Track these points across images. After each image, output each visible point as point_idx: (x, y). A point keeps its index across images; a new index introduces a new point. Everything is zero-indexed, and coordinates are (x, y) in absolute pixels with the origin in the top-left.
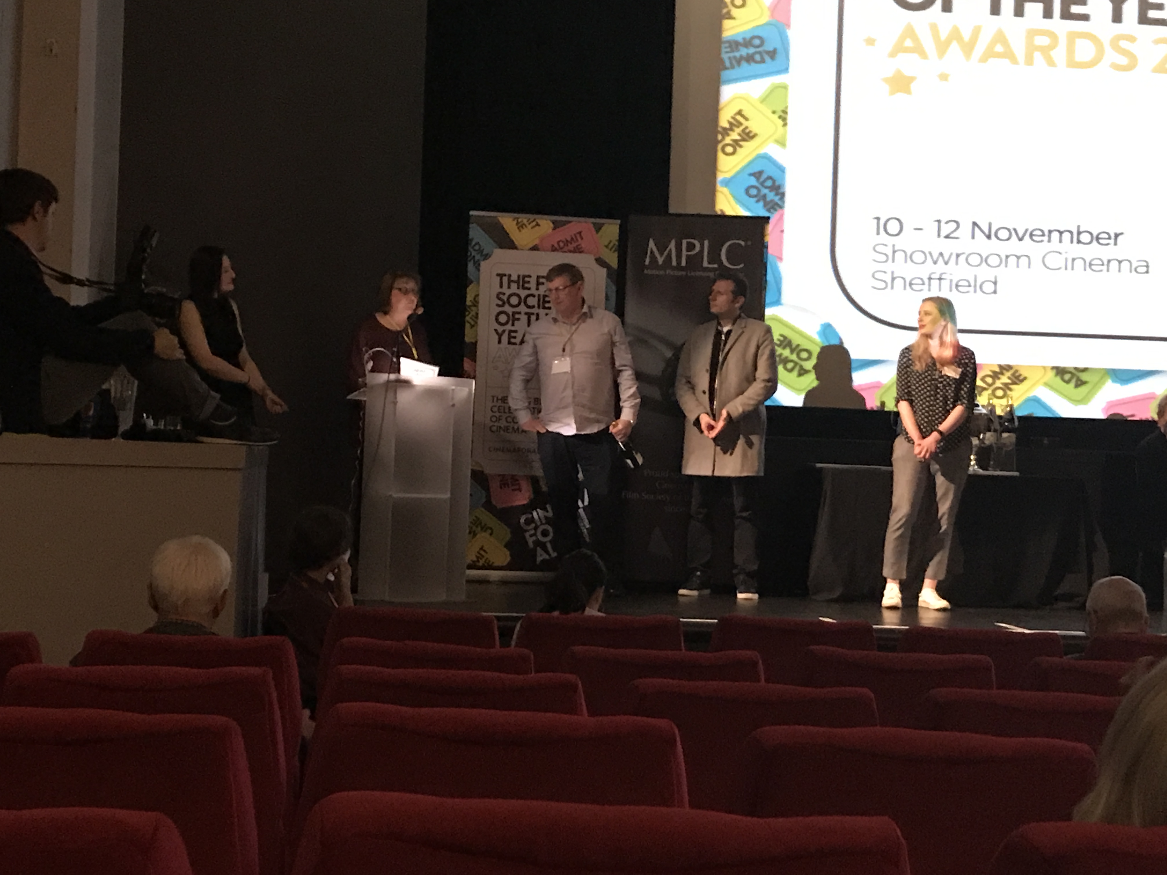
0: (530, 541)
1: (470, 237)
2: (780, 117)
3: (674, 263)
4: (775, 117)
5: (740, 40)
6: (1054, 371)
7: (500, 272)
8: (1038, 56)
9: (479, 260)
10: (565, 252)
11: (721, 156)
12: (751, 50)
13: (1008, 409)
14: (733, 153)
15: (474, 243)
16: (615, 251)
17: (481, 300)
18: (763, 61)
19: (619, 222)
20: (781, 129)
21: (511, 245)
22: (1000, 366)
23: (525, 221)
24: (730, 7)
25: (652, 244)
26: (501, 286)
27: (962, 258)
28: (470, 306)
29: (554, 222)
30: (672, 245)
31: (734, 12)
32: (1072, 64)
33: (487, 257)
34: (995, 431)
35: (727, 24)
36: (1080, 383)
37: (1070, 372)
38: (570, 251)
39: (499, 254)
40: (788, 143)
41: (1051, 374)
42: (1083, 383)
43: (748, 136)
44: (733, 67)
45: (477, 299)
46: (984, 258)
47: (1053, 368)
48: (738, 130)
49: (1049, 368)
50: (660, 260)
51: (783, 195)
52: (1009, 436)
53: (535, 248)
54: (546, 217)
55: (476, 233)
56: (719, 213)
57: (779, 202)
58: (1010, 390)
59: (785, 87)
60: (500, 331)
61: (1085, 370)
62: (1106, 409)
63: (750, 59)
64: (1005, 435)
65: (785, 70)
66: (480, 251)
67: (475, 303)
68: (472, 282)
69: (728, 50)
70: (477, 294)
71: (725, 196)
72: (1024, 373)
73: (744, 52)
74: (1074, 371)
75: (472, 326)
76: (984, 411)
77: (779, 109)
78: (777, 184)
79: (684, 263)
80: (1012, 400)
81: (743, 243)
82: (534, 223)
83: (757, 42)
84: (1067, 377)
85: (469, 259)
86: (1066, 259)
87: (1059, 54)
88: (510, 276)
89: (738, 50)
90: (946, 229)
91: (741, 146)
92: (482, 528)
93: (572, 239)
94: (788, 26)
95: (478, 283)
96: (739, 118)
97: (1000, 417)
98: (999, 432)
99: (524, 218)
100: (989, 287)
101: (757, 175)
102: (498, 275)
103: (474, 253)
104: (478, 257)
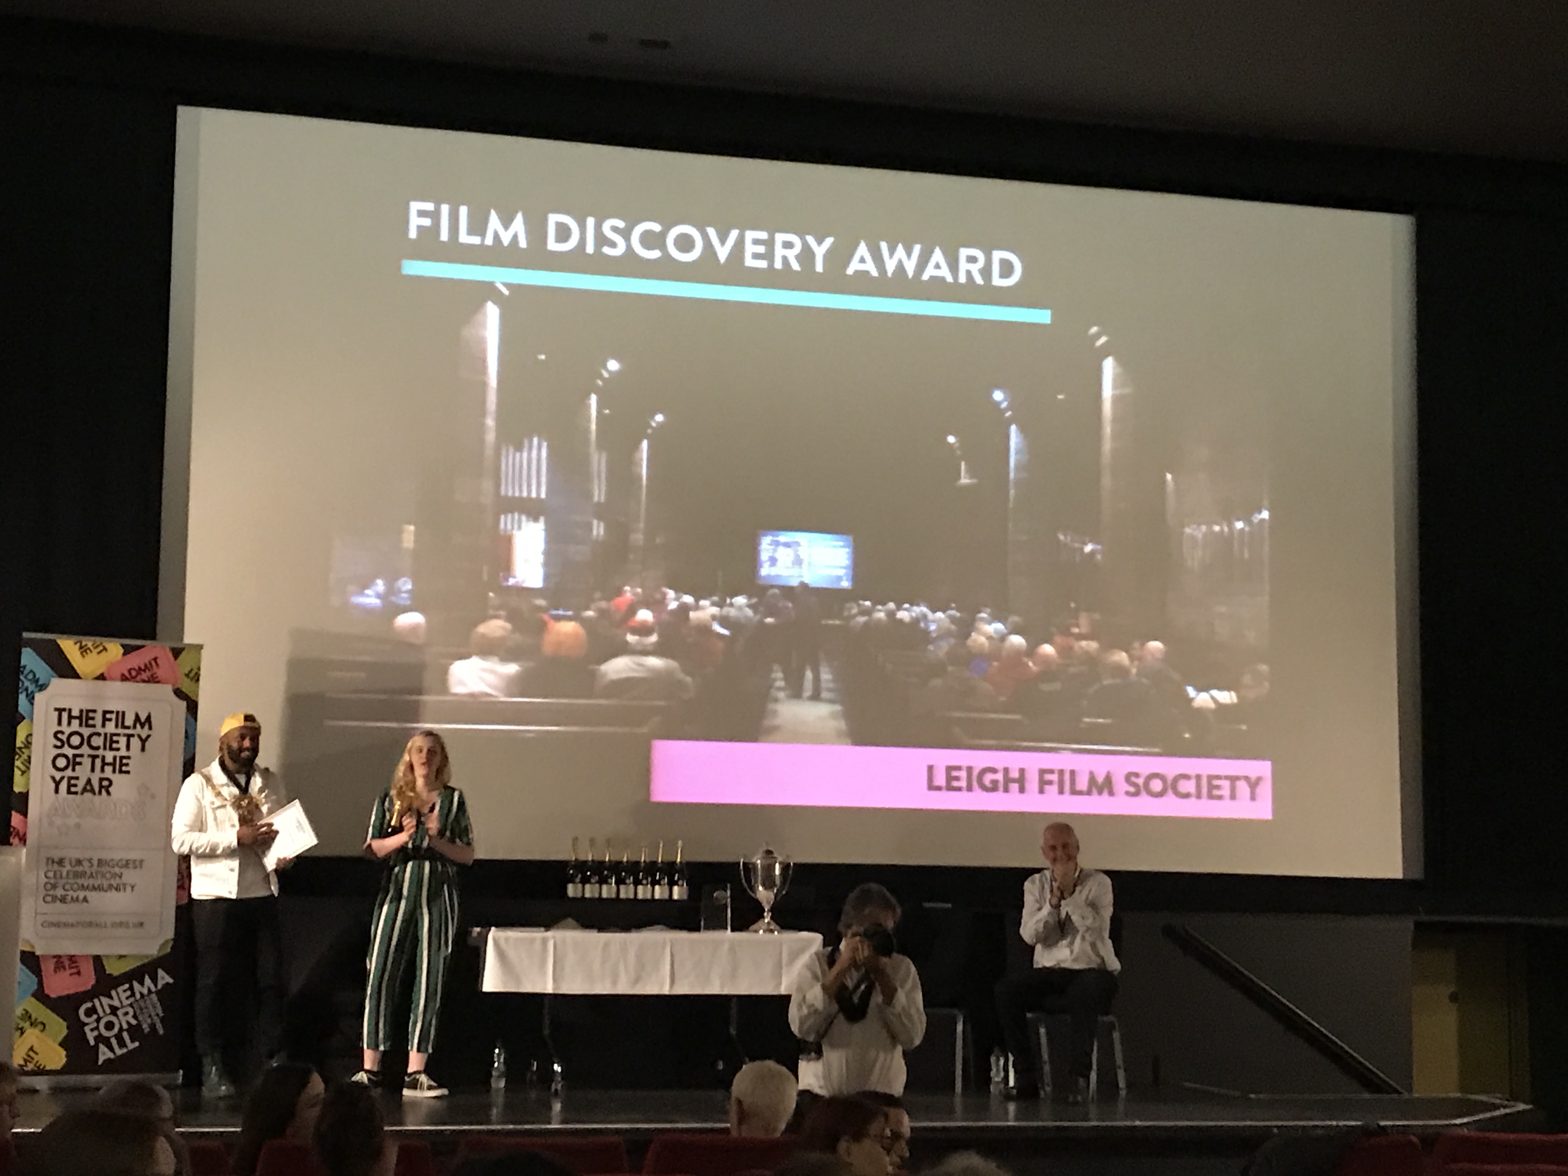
0: (91, 1037)
1: (23, 663)
7: (58, 706)
9: (32, 692)
10: (137, 682)
15: (26, 672)
17: (35, 740)
21: (74, 674)
23: (90, 645)
26: (60, 723)
28: (20, 748)
29: (123, 646)
33: (42, 687)
38: (144, 681)
39: (58, 685)
45: (30, 739)
53: (102, 677)
54: (117, 640)
55: (29, 658)
60: (58, 779)
66: (36, 681)
67: (28, 744)
68: (24, 718)
70: (30, 732)
75: (23, 773)
82: (101, 648)
85: (20, 691)
88: (70, 710)
92: (32, 1024)
93: (146, 665)
95: (31, 720)
99: (88, 642)
102: (56, 709)
103: (27, 683)
104: (31, 688)
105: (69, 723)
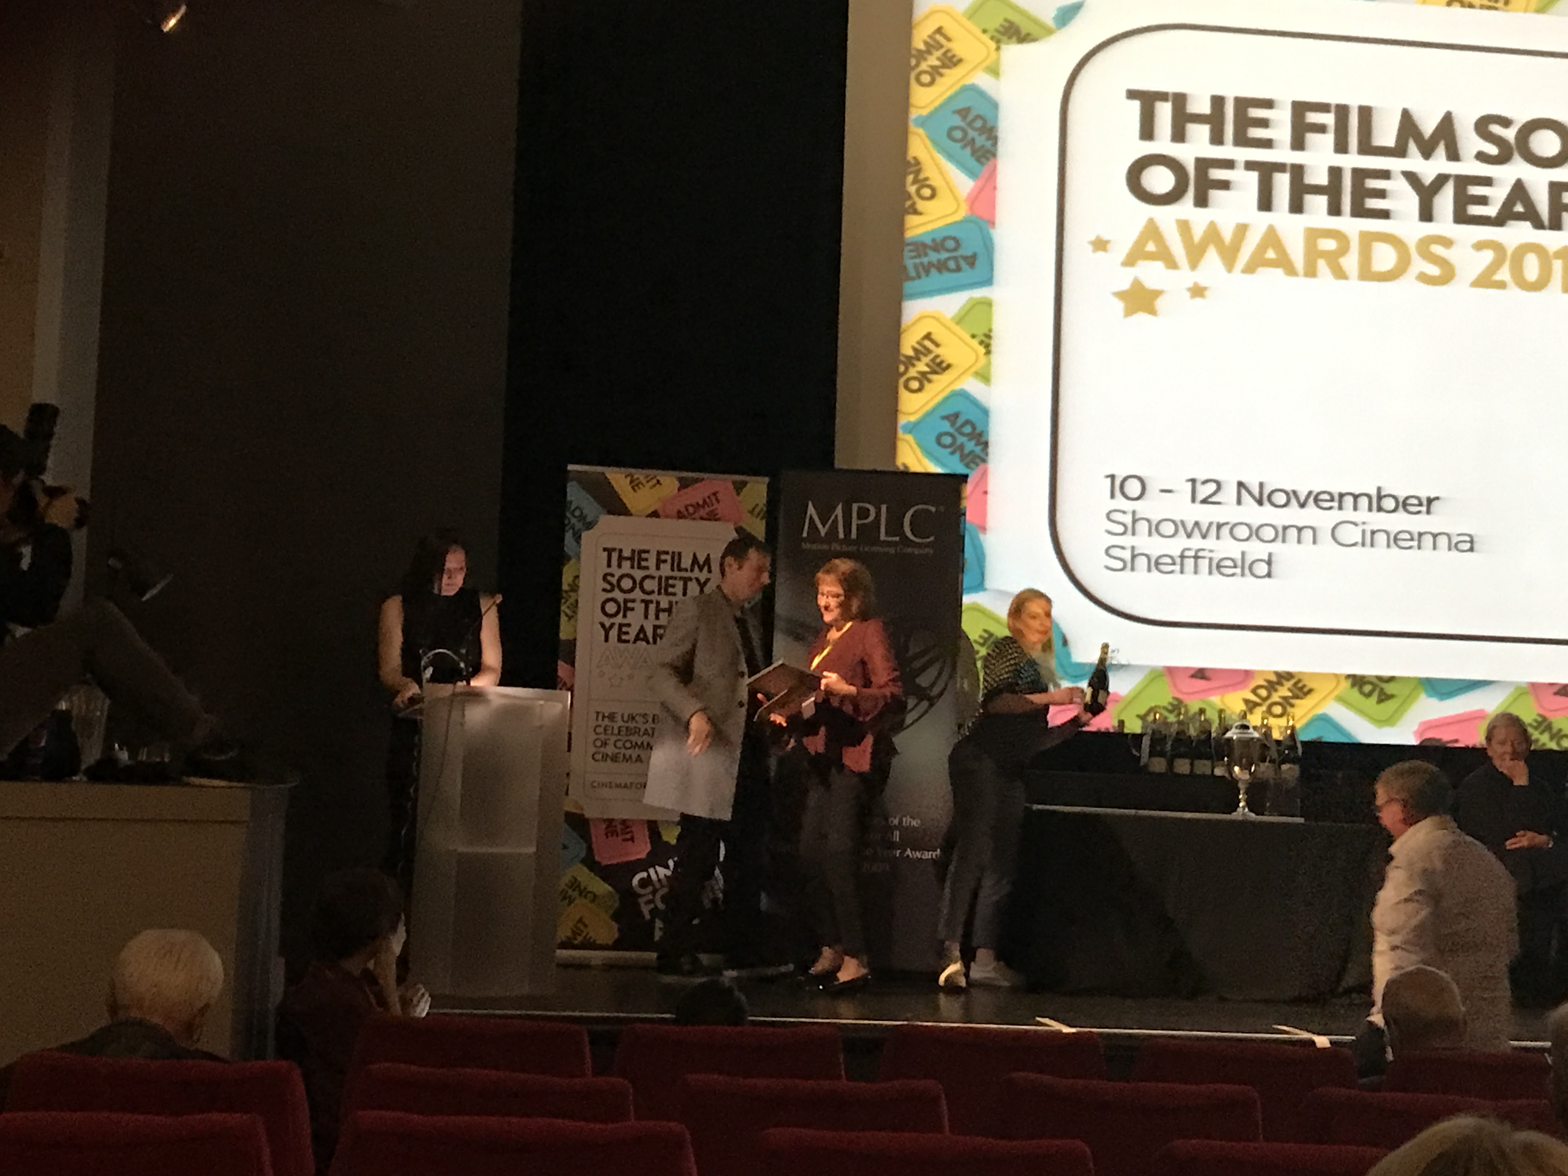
0: (646, 910)
1: (569, 498)
2: (981, 343)
3: (841, 535)
4: (975, 343)
5: (928, 241)
6: (1350, 681)
7: (609, 546)
8: (1322, 264)
9: (580, 530)
10: (694, 519)
11: (904, 394)
12: (944, 255)
13: (1289, 732)
14: (920, 389)
15: (573, 508)
16: (762, 519)
17: (582, 583)
18: (958, 269)
19: (767, 480)
20: (983, 360)
21: (623, 511)
22: (1278, 674)
23: (642, 479)
24: (916, 199)
25: (811, 510)
26: (609, 565)
27: (1225, 530)
28: (566, 592)
29: (680, 480)
30: (839, 511)
31: (921, 205)
32: (1367, 274)
33: (589, 526)
34: (1272, 761)
35: (912, 220)
36: (1384, 697)
37: (1371, 683)
38: (702, 518)
39: (607, 521)
40: (994, 379)
41: (1346, 684)
42: (1390, 697)
43: (940, 367)
44: (919, 277)
45: (576, 582)
46: (1254, 529)
47: (1349, 676)
48: (926, 360)
49: (1343, 677)
50: (823, 531)
51: (986, 444)
52: (1290, 768)
53: (655, 514)
54: (671, 473)
55: (575, 494)
56: (902, 468)
57: (982, 455)
58: (1292, 706)
59: (988, 304)
60: (607, 625)
61: (1391, 679)
62: (1418, 733)
63: (941, 267)
64: (1285, 767)
65: (988, 281)
66: (582, 518)
67: (574, 588)
68: (569, 559)
69: (913, 254)
70: (577, 574)
71: (911, 447)
72: (1310, 685)
73: (933, 257)
74: (1376, 681)
75: (570, 618)
76: (1256, 735)
77: (980, 331)
78: (978, 431)
79: (854, 535)
80: (1293, 720)
81: (933, 509)
82: (654, 481)
83: (950, 244)
84: (1367, 688)
85: (567, 528)
86: (1364, 532)
87: (1351, 262)
88: (621, 551)
89: (926, 255)
90: (1205, 491)
91: (929, 381)
92: (580, 895)
93: (704, 501)
94: (992, 223)
95: (579, 559)
96: (927, 343)
97: (1278, 742)
98: (1277, 762)
99: (640, 474)
100: (1262, 569)
101: (953, 418)
102: (605, 549)
103: (574, 521)
104: (578, 525)
105: (619, 566)
